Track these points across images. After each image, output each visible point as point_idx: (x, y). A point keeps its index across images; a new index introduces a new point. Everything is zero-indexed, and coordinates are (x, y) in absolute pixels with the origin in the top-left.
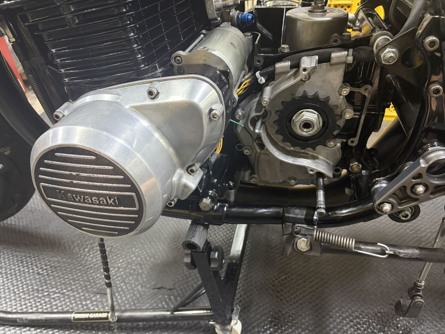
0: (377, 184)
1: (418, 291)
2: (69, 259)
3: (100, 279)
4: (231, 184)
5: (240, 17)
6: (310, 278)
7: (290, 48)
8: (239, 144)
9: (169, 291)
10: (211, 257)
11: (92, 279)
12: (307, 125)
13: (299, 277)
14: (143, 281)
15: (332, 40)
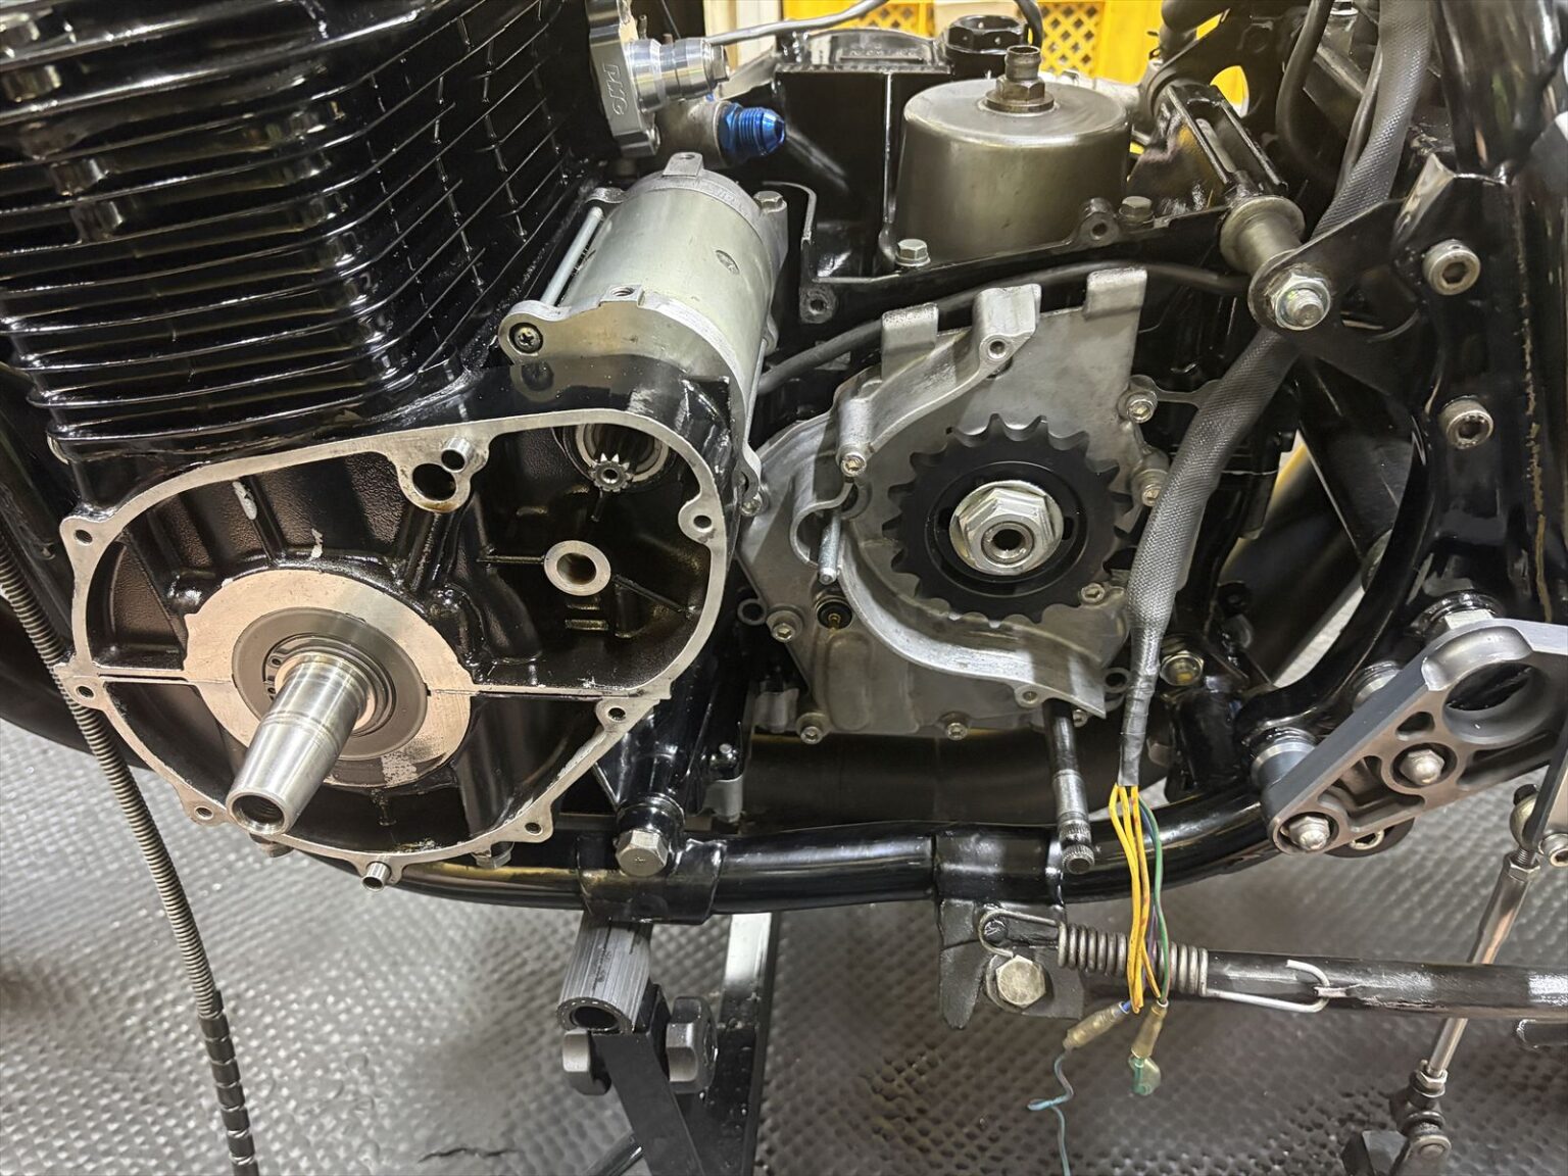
0: (1270, 743)
1: (1426, 1104)
2: (63, 1066)
3: (201, 1139)
4: (730, 756)
5: (729, 121)
6: (1022, 1053)
7: (931, 251)
8: (750, 601)
9: (490, 1162)
10: (669, 1045)
11: (166, 1145)
12: (1009, 537)
13: (983, 1054)
14: (380, 1129)
15: (1088, 226)
